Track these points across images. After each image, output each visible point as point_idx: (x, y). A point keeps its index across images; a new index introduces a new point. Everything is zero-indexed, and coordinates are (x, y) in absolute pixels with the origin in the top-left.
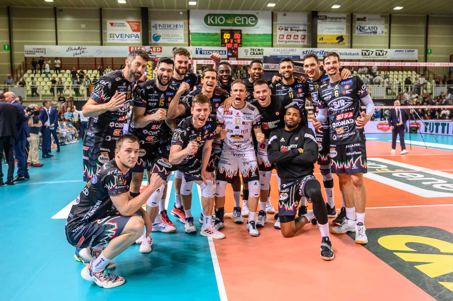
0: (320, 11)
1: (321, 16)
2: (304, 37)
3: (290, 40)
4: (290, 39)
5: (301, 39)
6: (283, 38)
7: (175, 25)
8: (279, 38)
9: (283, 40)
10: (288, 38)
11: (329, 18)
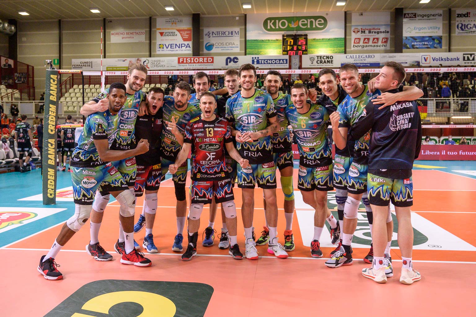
0: (406, 8)
1: (408, 14)
2: (386, 39)
3: (368, 45)
4: (368, 43)
5: (382, 42)
6: (359, 43)
7: (230, 32)
8: (354, 43)
9: (359, 45)
10: (365, 41)
11: (418, 16)
